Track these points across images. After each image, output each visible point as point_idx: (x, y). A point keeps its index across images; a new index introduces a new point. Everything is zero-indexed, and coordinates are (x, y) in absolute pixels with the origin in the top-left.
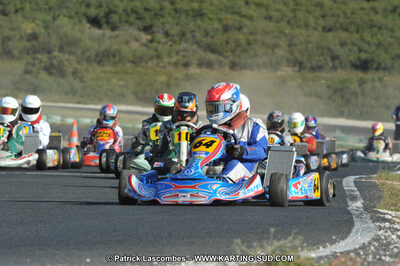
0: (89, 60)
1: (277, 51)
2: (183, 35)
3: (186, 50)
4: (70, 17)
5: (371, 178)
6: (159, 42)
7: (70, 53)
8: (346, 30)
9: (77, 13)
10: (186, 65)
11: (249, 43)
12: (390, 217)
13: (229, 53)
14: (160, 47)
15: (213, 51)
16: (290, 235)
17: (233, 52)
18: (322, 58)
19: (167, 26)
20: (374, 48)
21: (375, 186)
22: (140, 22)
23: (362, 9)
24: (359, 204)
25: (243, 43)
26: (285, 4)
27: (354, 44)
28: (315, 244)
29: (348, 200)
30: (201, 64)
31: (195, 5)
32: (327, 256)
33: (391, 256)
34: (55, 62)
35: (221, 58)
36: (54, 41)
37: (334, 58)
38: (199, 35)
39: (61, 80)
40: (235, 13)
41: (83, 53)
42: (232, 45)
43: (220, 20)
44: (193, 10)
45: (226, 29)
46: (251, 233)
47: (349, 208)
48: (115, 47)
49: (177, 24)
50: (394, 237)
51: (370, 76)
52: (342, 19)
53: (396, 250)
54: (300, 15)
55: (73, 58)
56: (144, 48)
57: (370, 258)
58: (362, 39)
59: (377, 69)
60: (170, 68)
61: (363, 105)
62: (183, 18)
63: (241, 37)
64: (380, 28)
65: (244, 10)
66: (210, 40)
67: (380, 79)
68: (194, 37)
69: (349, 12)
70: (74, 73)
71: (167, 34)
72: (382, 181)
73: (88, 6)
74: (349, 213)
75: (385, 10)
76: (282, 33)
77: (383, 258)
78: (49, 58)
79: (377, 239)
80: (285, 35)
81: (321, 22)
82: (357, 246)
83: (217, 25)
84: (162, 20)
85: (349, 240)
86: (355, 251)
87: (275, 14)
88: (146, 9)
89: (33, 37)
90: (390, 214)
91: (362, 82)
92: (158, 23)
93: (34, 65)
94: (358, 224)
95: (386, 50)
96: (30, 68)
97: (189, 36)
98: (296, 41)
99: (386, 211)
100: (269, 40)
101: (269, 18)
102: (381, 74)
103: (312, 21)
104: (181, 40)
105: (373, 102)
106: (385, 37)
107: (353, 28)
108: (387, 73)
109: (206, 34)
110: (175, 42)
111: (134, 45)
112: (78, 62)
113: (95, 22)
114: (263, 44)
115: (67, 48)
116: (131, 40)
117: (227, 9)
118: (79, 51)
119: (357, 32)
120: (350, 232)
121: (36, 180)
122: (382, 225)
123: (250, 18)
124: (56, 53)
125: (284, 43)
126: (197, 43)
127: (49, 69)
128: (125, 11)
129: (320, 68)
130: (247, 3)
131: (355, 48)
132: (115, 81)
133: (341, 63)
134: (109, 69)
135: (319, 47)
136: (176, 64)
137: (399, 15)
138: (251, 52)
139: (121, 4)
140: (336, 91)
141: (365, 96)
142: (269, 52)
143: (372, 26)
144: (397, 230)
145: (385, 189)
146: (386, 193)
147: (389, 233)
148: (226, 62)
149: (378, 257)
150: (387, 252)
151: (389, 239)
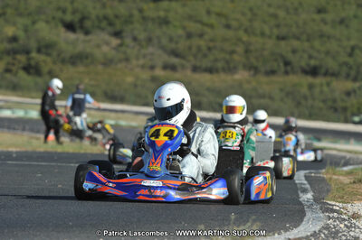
0: (63, 61)
1: (236, 57)
2: (149, 40)
3: (152, 54)
4: (47, 22)
5: (319, 173)
6: (127, 46)
7: (48, 55)
8: (298, 39)
9: (54, 18)
10: (152, 68)
11: (209, 49)
12: (337, 208)
13: (191, 58)
14: (129, 51)
15: (175, 54)
16: (248, 221)
17: (195, 56)
18: (275, 64)
19: (136, 33)
20: (322, 56)
21: (323, 180)
22: (110, 29)
23: (314, 20)
24: (309, 196)
25: (204, 48)
26: (243, 14)
27: (304, 51)
28: (270, 231)
29: (299, 192)
30: (165, 67)
31: (162, 14)
34: (33, 63)
35: (183, 62)
36: (33, 44)
37: (287, 63)
38: (164, 41)
39: (39, 80)
40: (201, 22)
41: (59, 55)
42: (194, 50)
43: (184, 28)
44: (159, 17)
45: (189, 36)
46: (212, 220)
47: (301, 200)
48: (88, 50)
49: (145, 30)
50: (342, 226)
51: (318, 80)
52: (294, 30)
53: (344, 238)
54: (257, 25)
55: (49, 59)
56: (113, 52)
58: (312, 47)
59: (326, 74)
60: (138, 70)
61: (312, 107)
62: (150, 25)
63: (202, 43)
64: (329, 37)
65: (205, 19)
66: (173, 46)
67: (328, 84)
68: (159, 42)
69: (300, 23)
70: (50, 72)
71: (135, 39)
72: (329, 176)
73: (64, 11)
74: (300, 203)
75: (333, 22)
76: (239, 40)
78: (29, 59)
79: (327, 227)
80: (243, 42)
81: (276, 31)
82: (309, 234)
83: (180, 32)
84: (131, 27)
85: (301, 228)
86: (307, 238)
87: (234, 23)
88: (116, 16)
89: (14, 39)
90: (337, 205)
91: (311, 87)
92: (127, 29)
93: (13, 64)
94: (309, 214)
95: (334, 58)
96: (10, 67)
97: (155, 41)
98: (252, 48)
99: (333, 203)
101: (228, 26)
102: (328, 79)
103: (267, 31)
104: (148, 44)
105: (321, 105)
106: (333, 46)
107: (304, 37)
108: (334, 79)
109: (171, 40)
110: (141, 46)
111: (105, 49)
112: (54, 63)
113: (70, 27)
114: (222, 50)
115: (43, 50)
116: (102, 44)
117: (190, 18)
118: (55, 54)
119: (308, 40)
120: (302, 221)
122: (331, 215)
123: (211, 26)
124: (34, 55)
125: (240, 49)
126: (163, 48)
127: (27, 69)
128: (98, 17)
129: (272, 72)
130: (209, 12)
131: (306, 56)
132: (86, 81)
133: (292, 69)
134: (81, 69)
135: (272, 54)
136: (143, 67)
137: (347, 26)
138: (211, 57)
139: (94, 11)
140: (288, 94)
141: (314, 99)
142: (228, 57)
143: (322, 36)
144: (344, 220)
145: (333, 183)
146: (334, 187)
147: (338, 222)
148: (189, 65)
150: (336, 239)
151: (338, 228)
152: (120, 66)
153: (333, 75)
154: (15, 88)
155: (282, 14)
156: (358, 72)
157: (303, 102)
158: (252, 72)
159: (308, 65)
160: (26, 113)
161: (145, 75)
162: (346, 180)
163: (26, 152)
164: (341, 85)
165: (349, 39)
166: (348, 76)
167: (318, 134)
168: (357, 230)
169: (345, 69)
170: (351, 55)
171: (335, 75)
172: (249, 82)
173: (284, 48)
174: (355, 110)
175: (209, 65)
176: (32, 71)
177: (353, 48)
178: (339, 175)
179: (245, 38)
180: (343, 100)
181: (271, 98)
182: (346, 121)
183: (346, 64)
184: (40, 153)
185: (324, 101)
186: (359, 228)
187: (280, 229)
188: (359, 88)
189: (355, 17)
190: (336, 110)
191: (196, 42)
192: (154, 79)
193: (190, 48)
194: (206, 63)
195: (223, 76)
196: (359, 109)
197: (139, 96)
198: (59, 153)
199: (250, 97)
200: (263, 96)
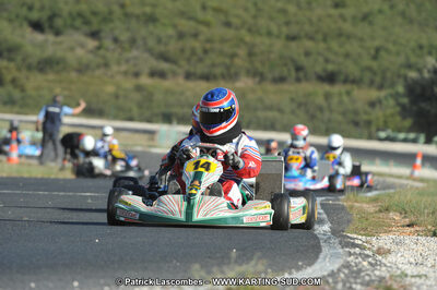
0: (29, 68)
1: (238, 61)
2: (133, 42)
3: (135, 58)
4: (10, 20)
5: (338, 200)
6: (107, 49)
7: (10, 60)
8: (311, 38)
9: (17, 16)
10: (137, 75)
11: (206, 52)
12: (360, 242)
13: (183, 63)
14: (109, 55)
15: (164, 57)
17: (189, 60)
18: (285, 69)
19: (117, 33)
20: (341, 59)
21: (343, 208)
22: (86, 29)
23: (330, 16)
24: (326, 227)
25: (199, 51)
26: (246, 9)
27: (319, 54)
30: (153, 74)
31: (148, 10)
33: (362, 284)
35: (174, 67)
37: (299, 69)
38: (151, 43)
40: (191, 18)
41: (24, 60)
42: (188, 53)
43: (175, 26)
44: (145, 14)
47: (316, 232)
48: (60, 54)
49: (128, 29)
50: (365, 263)
51: (337, 89)
52: (307, 27)
53: (367, 278)
54: (262, 22)
55: (12, 65)
56: (90, 57)
57: (340, 286)
58: (329, 49)
59: (345, 81)
60: (119, 78)
61: (329, 120)
62: (134, 23)
63: (197, 45)
64: (349, 37)
65: (200, 15)
66: (162, 48)
67: (348, 93)
68: (145, 44)
69: (314, 19)
70: (14, 81)
71: (116, 40)
72: (350, 203)
73: (30, 8)
74: (315, 237)
75: (354, 18)
76: (242, 40)
77: (354, 286)
79: (347, 265)
80: (246, 43)
81: (285, 30)
82: (326, 273)
83: (171, 31)
84: (111, 25)
85: (317, 266)
86: (323, 278)
87: (235, 21)
88: (94, 13)
90: (360, 239)
91: (327, 96)
92: (106, 28)
94: (325, 250)
95: (354, 62)
97: (140, 42)
98: (257, 50)
99: (355, 236)
100: (227, 48)
101: (228, 24)
102: (348, 87)
103: (274, 29)
104: (131, 47)
105: (340, 118)
106: (353, 47)
107: (320, 37)
108: (355, 87)
109: (159, 41)
110: (123, 49)
111: (80, 52)
112: (19, 69)
113: (37, 26)
114: (221, 53)
115: (5, 54)
116: (75, 46)
117: (182, 14)
118: (19, 59)
119: (325, 40)
120: (317, 257)
122: (352, 251)
123: (207, 24)
125: (242, 52)
126: (150, 51)
128: (70, 14)
129: (282, 80)
130: (204, 8)
131: (321, 60)
132: (58, 91)
133: (305, 76)
134: (51, 76)
135: (281, 57)
136: (125, 73)
137: (371, 23)
138: (208, 61)
139: (66, 7)
140: (300, 105)
141: (331, 111)
142: (227, 61)
143: (340, 35)
144: (368, 256)
145: (354, 212)
146: (355, 216)
147: (360, 259)
148: (181, 71)
149: (348, 285)
150: (359, 281)
151: (360, 266)
152: (98, 72)
153: (354, 82)
155: (292, 9)
156: (384, 78)
157: (318, 114)
158: (257, 79)
159: (325, 70)
161: (129, 84)
162: (370, 208)
164: (363, 95)
165: (373, 39)
166: (372, 83)
168: (384, 269)
169: (367, 76)
170: (375, 58)
171: (355, 82)
172: (253, 91)
173: (295, 49)
174: (381, 123)
175: (206, 70)
177: (378, 50)
178: (362, 202)
180: (366, 113)
181: (280, 110)
182: (370, 138)
183: (369, 69)
185: (344, 114)
186: (386, 265)
187: (290, 268)
188: (386, 98)
189: (380, 11)
190: (356, 124)
191: (191, 43)
192: (139, 88)
193: (182, 51)
194: (200, 69)
195: (222, 83)
196: (385, 122)
197: (120, 109)
198: (26, 179)
199: (256, 109)
200: (270, 108)
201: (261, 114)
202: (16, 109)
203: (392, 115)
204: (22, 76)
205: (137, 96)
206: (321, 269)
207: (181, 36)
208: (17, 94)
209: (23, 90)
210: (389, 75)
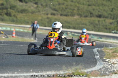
0: (18, 12)
1: (75, 11)
2: (46, 5)
3: (47, 10)
5: (101, 49)
6: (39, 7)
7: (13, 10)
8: (95, 5)
10: (47, 14)
11: (66, 8)
12: (108, 61)
13: (60, 11)
14: (40, 9)
15: (55, 10)
17: (61, 11)
18: (87, 14)
19: (42, 3)
20: (103, 11)
21: (103, 51)
22: (34, 2)
24: (98, 57)
25: (64, 8)
27: (97, 10)
28: (86, 68)
29: (95, 55)
30: (52, 14)
32: (90, 72)
33: (108, 72)
34: (9, 12)
35: (57, 12)
36: (9, 6)
37: (91, 13)
38: (51, 6)
39: (11, 18)
41: (17, 10)
42: (61, 9)
46: (67, 64)
47: (96, 58)
48: (26, 8)
49: (45, 2)
50: (109, 66)
51: (101, 19)
52: (94, 3)
53: (110, 70)
55: (14, 11)
56: (35, 9)
57: (102, 72)
58: (99, 8)
59: (104, 17)
60: (42, 15)
61: (99, 28)
64: (105, 5)
66: (54, 7)
67: (104, 20)
68: (50, 6)
70: (14, 15)
71: (42, 5)
72: (105, 50)
74: (96, 59)
76: (76, 6)
77: (106, 73)
78: (7, 11)
79: (104, 67)
81: (88, 3)
82: (98, 69)
83: (57, 3)
85: (96, 67)
86: (98, 70)
89: (2, 4)
90: (108, 60)
91: (99, 21)
92: (39, 2)
93: (2, 13)
94: (98, 63)
95: (106, 12)
97: (48, 6)
98: (80, 8)
99: (106, 59)
100: (72, 8)
101: (72, 1)
102: (104, 19)
103: (85, 3)
104: (46, 7)
105: (102, 27)
106: (106, 8)
107: (97, 5)
108: (106, 19)
109: (54, 5)
110: (44, 7)
111: (32, 8)
112: (16, 12)
114: (70, 9)
115: (12, 8)
116: (31, 6)
118: (16, 9)
119: (98, 6)
120: (96, 64)
121: (3, 47)
122: (106, 63)
123: (67, 1)
124: (9, 10)
125: (76, 9)
126: (51, 8)
127: (7, 14)
129: (86, 16)
131: (97, 11)
132: (26, 18)
133: (93, 15)
134: (24, 14)
135: (87, 10)
136: (44, 14)
137: (111, 2)
138: (67, 11)
140: (91, 23)
141: (99, 25)
142: (72, 11)
143: (102, 5)
144: (110, 65)
145: (106, 53)
146: (106, 54)
147: (108, 65)
148: (59, 14)
149: (105, 72)
150: (107, 71)
151: (108, 67)
152: (37, 14)
153: (106, 17)
154: (3, 20)
157: (96, 26)
159: (98, 14)
160: (6, 28)
161: (45, 17)
162: (110, 52)
163: (6, 41)
164: (108, 21)
165: (111, 6)
166: (111, 18)
167: (101, 36)
168: (114, 68)
169: (110, 16)
170: (112, 11)
172: (79, 19)
173: (90, 8)
174: (113, 29)
176: (8, 15)
177: (112, 9)
178: (108, 50)
179: (78, 5)
180: (109, 26)
181: (86, 25)
182: (110, 32)
183: (110, 14)
184: (11, 41)
185: (103, 26)
186: (115, 67)
187: (89, 67)
188: (115, 22)
190: (106, 29)
191: (62, 6)
192: (48, 18)
193: (60, 8)
194: (65, 13)
195: (70, 17)
197: (43, 23)
198: (17, 42)
199: (79, 24)
200: (83, 24)
201: (81, 26)
202: (15, 23)
203: (116, 27)
204: (16, 14)
205: (47, 20)
206: (97, 68)
207: (59, 4)
208: (15, 19)
209: (16, 18)
210: (115, 16)
